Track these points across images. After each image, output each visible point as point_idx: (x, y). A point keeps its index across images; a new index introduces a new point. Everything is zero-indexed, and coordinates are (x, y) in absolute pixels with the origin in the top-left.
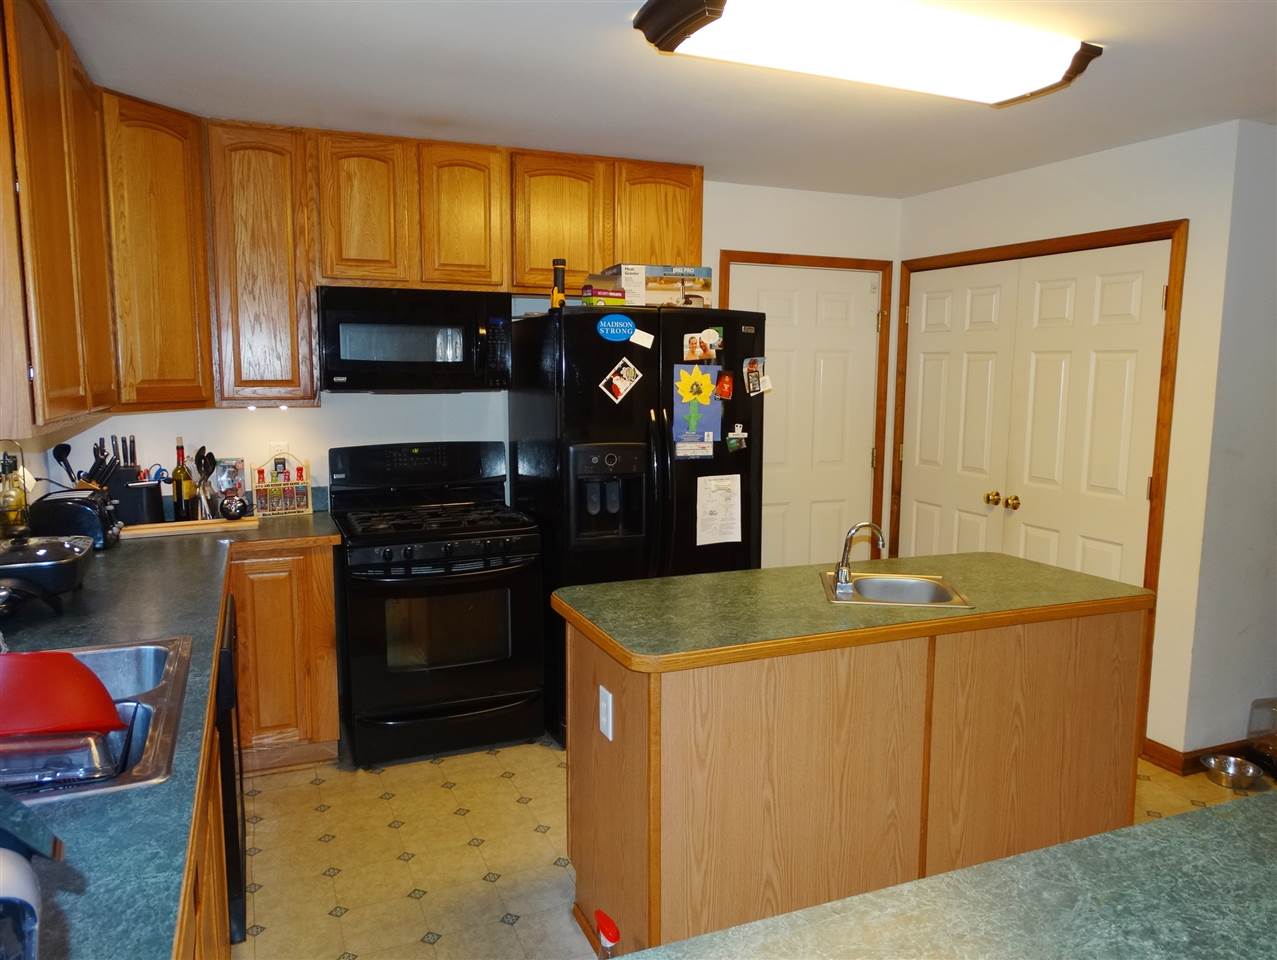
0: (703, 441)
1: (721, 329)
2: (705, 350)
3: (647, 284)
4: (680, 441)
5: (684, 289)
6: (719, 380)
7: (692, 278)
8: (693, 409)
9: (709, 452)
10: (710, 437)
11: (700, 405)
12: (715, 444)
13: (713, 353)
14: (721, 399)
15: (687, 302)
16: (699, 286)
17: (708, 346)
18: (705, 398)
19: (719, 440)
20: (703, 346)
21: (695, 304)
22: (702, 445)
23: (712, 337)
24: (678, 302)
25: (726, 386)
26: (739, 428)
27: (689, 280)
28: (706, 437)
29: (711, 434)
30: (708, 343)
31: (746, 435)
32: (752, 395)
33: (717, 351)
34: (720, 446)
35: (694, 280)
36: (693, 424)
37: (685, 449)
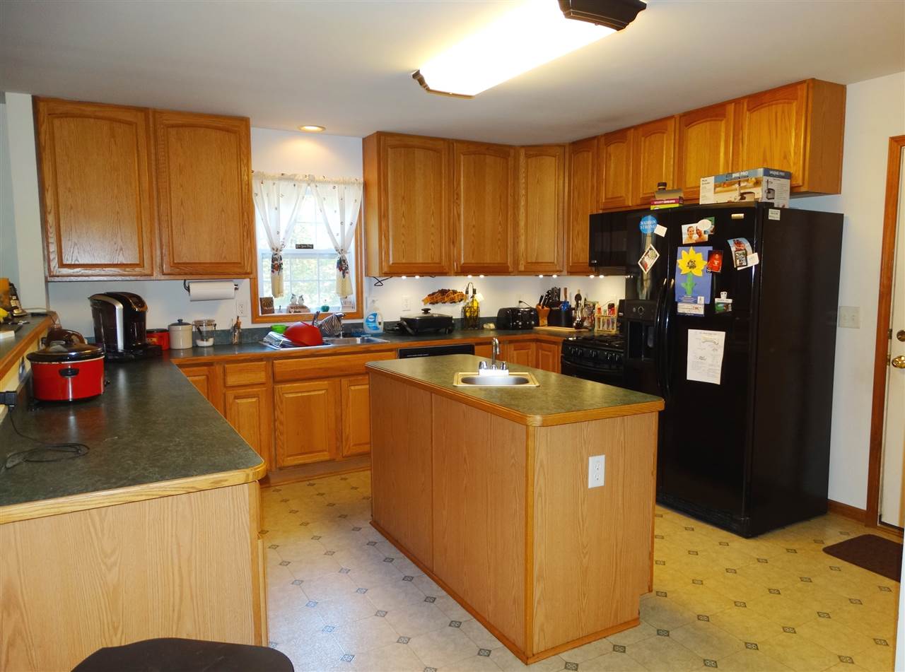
0: (696, 303)
1: (713, 218)
2: (700, 236)
3: (715, 189)
4: (681, 301)
5: (741, 188)
6: (710, 256)
7: (746, 179)
8: (690, 281)
9: (701, 312)
10: (702, 300)
11: (695, 278)
12: (706, 306)
13: (706, 237)
14: (711, 272)
15: (743, 198)
16: (751, 184)
17: (703, 232)
18: (698, 272)
19: (708, 303)
20: (699, 233)
21: (748, 199)
22: (696, 306)
23: (706, 225)
24: (735, 199)
25: (716, 263)
26: (724, 295)
27: (744, 181)
28: (698, 300)
29: (703, 298)
30: (702, 230)
31: (730, 301)
32: (739, 269)
33: (709, 235)
34: (710, 307)
35: (747, 181)
36: (689, 290)
37: (684, 308)
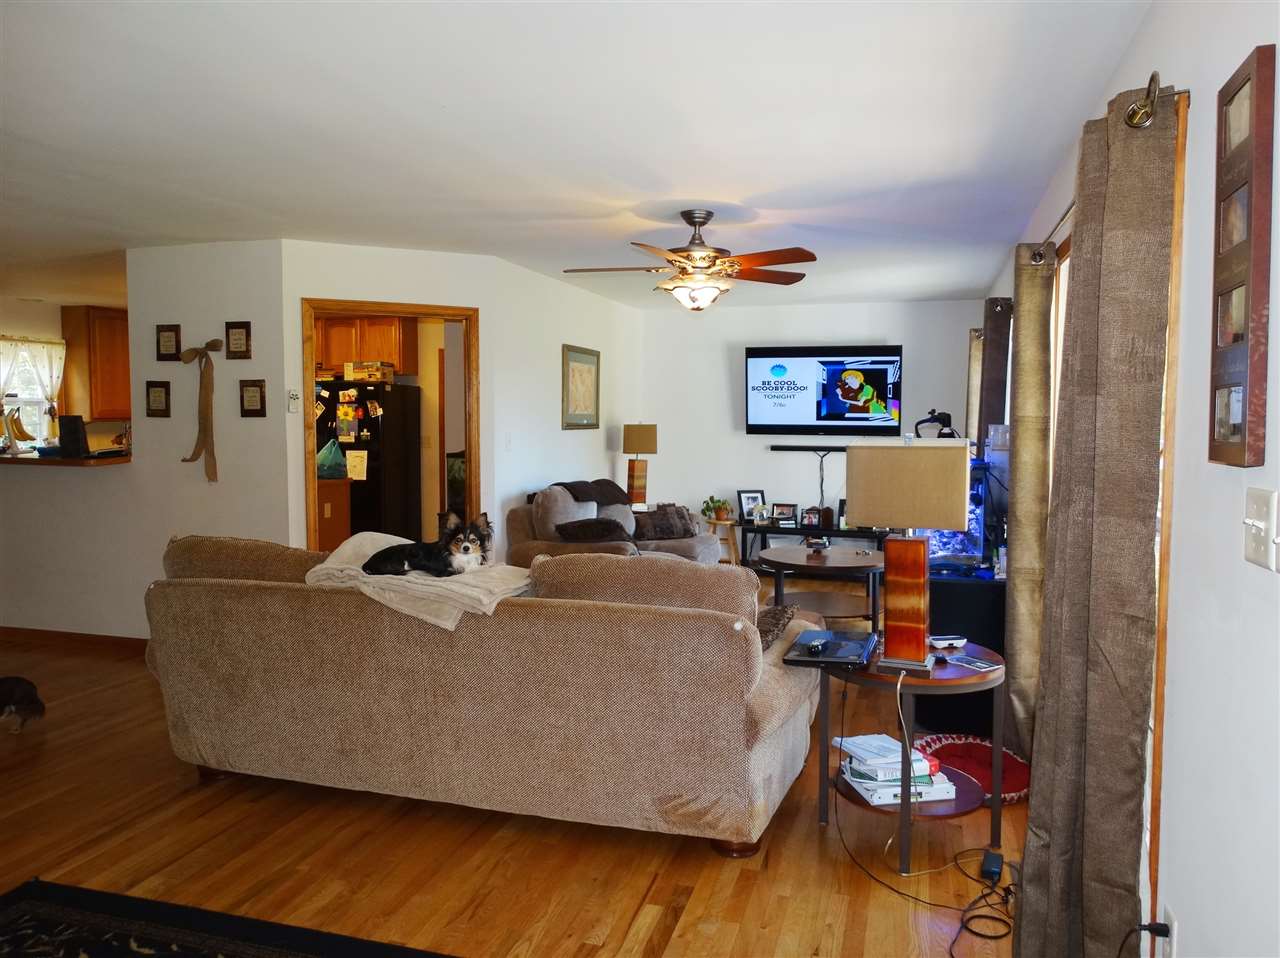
1: (356, 388)
2: (350, 398)
3: (353, 371)
4: (341, 434)
5: (368, 372)
6: (356, 410)
7: (371, 366)
8: (345, 423)
9: (353, 440)
11: (348, 421)
12: (355, 436)
14: (357, 418)
15: (370, 377)
16: (374, 370)
17: (351, 396)
18: (350, 418)
19: (357, 435)
21: (373, 378)
22: (350, 437)
23: (353, 392)
25: (360, 413)
26: (365, 430)
27: (370, 368)
28: (351, 434)
29: (353, 432)
30: (351, 394)
31: (369, 434)
32: (373, 417)
33: (355, 398)
34: (358, 438)
35: (372, 368)
36: (345, 428)
37: (343, 438)
